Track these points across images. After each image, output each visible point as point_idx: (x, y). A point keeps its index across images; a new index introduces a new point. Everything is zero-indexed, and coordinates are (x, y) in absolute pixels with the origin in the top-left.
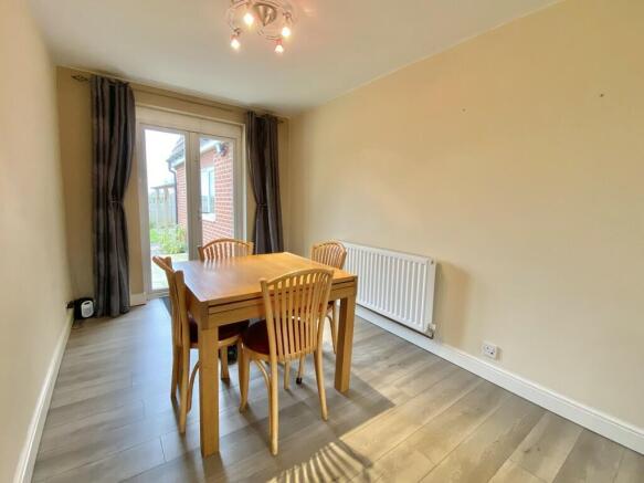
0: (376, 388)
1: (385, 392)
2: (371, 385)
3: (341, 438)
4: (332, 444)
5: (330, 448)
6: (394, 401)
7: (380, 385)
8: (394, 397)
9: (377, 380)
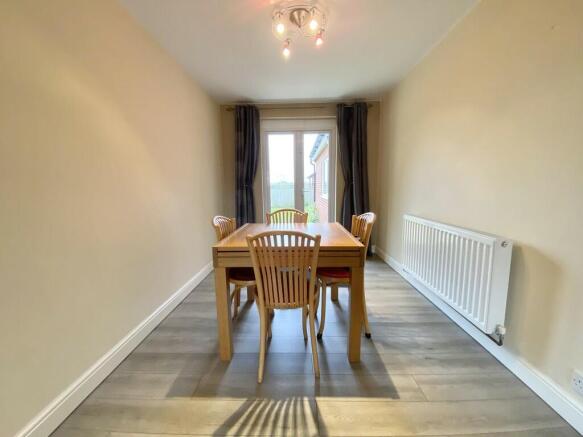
0: (390, 372)
1: (397, 380)
2: (388, 367)
3: (318, 399)
4: (306, 399)
5: (302, 401)
6: (400, 394)
7: (398, 372)
8: (405, 389)
9: (398, 365)
